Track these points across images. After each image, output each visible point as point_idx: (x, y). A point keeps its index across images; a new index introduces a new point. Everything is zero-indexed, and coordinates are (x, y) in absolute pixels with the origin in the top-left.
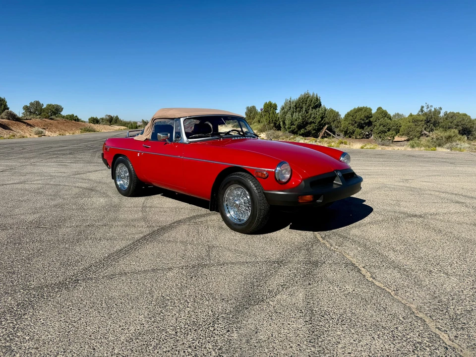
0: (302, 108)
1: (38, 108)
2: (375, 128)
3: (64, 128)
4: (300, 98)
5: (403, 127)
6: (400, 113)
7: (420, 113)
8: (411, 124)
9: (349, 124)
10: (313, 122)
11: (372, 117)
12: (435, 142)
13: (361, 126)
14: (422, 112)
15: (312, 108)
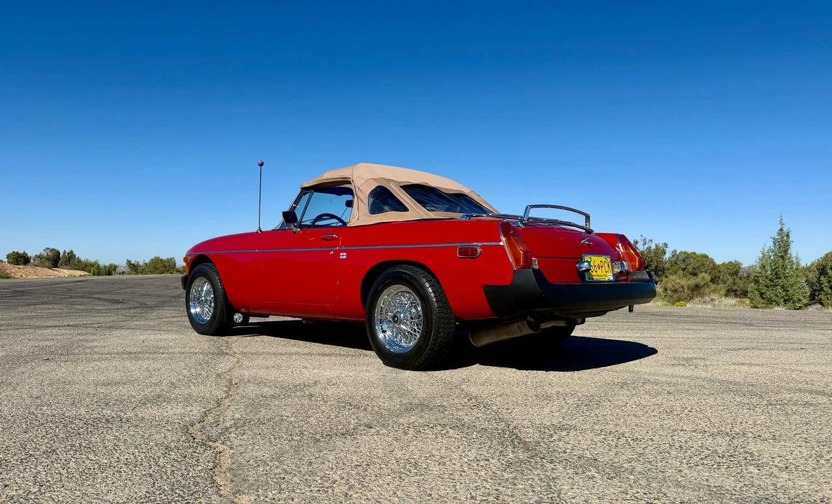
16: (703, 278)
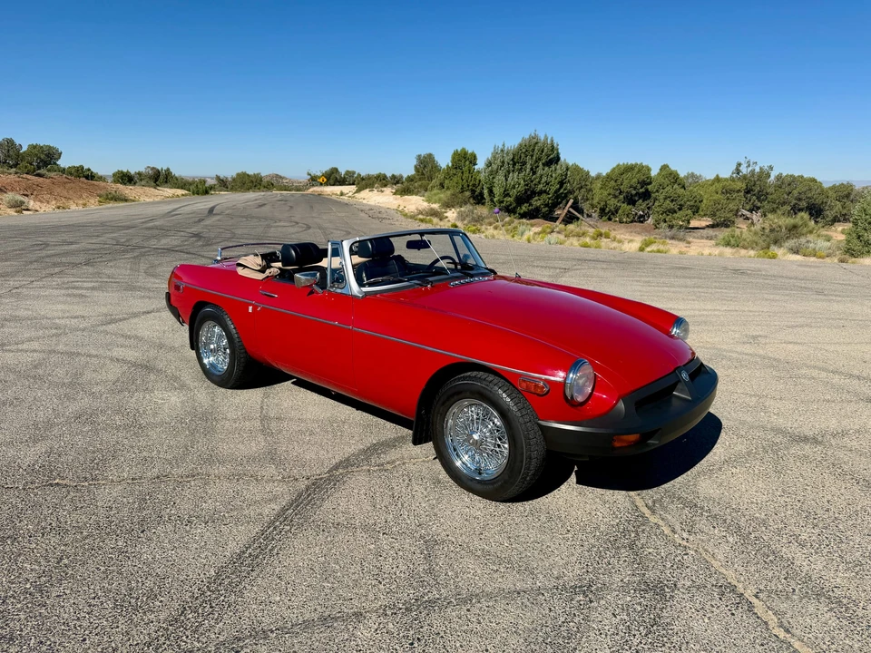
0: (524, 163)
1: (11, 153)
2: (656, 204)
3: (65, 194)
4: (521, 145)
5: (705, 201)
6: (697, 173)
7: (734, 175)
8: (719, 196)
9: (609, 194)
10: (545, 192)
11: (650, 183)
12: (767, 236)
13: (631, 200)
14: (738, 173)
15: (543, 164)
16: (802, 218)
